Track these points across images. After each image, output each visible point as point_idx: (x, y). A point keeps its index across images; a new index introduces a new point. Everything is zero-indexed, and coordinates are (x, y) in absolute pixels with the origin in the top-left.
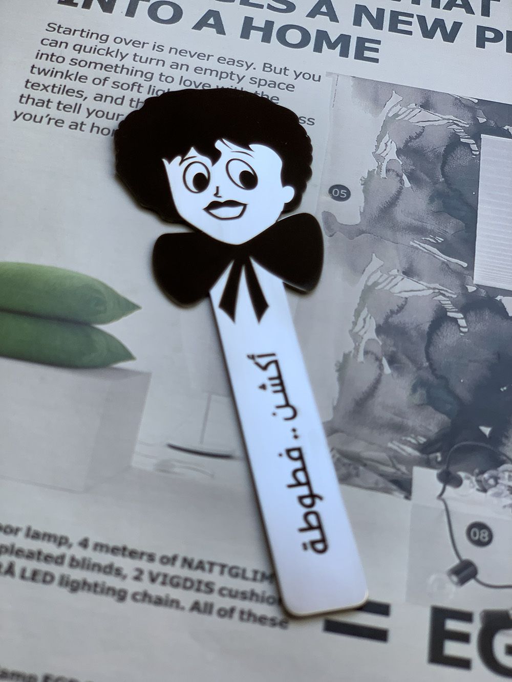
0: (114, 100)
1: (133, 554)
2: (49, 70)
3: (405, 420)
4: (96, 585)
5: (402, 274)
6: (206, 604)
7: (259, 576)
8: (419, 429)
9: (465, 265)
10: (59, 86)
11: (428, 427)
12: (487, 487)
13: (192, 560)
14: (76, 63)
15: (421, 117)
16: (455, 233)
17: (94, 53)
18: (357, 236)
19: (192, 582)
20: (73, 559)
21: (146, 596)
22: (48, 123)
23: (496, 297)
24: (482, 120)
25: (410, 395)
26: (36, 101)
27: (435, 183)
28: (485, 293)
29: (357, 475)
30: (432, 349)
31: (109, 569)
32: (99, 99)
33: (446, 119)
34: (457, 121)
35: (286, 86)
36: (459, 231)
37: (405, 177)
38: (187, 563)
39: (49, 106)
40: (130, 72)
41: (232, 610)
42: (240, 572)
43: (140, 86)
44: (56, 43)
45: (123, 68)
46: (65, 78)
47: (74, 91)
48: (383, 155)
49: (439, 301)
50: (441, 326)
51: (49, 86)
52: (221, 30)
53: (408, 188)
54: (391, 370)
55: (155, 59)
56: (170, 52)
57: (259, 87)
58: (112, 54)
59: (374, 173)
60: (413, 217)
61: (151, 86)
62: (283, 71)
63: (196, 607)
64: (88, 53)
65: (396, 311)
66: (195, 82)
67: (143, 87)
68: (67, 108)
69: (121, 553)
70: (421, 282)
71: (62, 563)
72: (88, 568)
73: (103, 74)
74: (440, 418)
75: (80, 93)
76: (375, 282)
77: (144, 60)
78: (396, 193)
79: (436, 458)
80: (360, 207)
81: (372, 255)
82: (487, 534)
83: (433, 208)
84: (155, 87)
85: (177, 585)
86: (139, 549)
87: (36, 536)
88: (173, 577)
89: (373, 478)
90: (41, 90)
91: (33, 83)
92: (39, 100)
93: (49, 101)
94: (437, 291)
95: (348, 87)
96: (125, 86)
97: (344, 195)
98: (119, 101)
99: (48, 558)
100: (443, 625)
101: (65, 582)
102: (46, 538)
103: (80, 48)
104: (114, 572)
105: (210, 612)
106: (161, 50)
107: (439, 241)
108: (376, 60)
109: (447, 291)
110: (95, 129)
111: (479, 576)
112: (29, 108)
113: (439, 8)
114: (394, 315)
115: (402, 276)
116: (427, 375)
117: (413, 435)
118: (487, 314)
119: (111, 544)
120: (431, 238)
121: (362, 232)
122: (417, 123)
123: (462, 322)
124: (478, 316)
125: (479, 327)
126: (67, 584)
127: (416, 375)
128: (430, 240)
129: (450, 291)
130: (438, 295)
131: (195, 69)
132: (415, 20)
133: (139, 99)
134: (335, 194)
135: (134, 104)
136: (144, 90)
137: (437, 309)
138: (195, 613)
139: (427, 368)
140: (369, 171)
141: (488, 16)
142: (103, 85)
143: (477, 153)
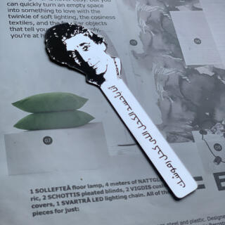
0: (44, 24)
1: (123, 183)
2: (16, 16)
4: (116, 196)
6: (151, 192)
10: (22, 22)
12: (214, 132)
14: (24, 11)
17: (29, 6)
19: (144, 187)
20: (106, 190)
22: (25, 37)
26: (17, 29)
31: (118, 190)
35: (100, 6)
38: (140, 181)
39: (22, 30)
41: (159, 192)
43: (51, 16)
44: (13, 4)
45: (42, 10)
46: (23, 18)
51: (18, 22)
55: (52, 4)
56: (56, 0)
57: (91, 8)
58: (35, 5)
61: (54, 15)
63: (148, 194)
64: (27, 6)
66: (69, 10)
68: (29, 29)
69: (119, 184)
71: (103, 193)
72: (112, 192)
75: (31, 23)
77: (48, 5)
82: (220, 147)
84: (56, 15)
85: (140, 189)
86: (124, 181)
87: (92, 187)
88: (138, 187)
90: (16, 24)
91: (12, 22)
96: (46, 17)
97: (135, 43)
98: (46, 23)
99: (98, 193)
100: (218, 178)
101: (107, 199)
102: (95, 186)
104: (120, 191)
105: (153, 194)
111: (222, 160)
112: (15, 32)
119: (115, 182)
131: (67, 5)
134: (132, 43)
135: (52, 23)
136: (53, 17)
138: (149, 196)
142: (38, 18)
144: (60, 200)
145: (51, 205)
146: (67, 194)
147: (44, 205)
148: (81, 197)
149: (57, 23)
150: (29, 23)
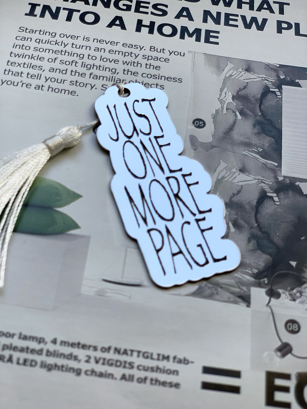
0: (61, 71)
1: (84, 347)
2: (21, 55)
3: (244, 259)
4: (63, 366)
5: (238, 171)
6: (130, 376)
7: (161, 357)
8: (253, 264)
9: (276, 164)
10: (27, 64)
11: (258, 263)
12: (295, 298)
13: (120, 349)
14: (37, 50)
15: (246, 76)
16: (269, 145)
17: (48, 43)
18: (211, 149)
19: (121, 363)
20: (48, 351)
21: (93, 372)
22: (22, 86)
23: (296, 183)
24: (282, 77)
25: (247, 244)
26: (14, 73)
27: (256, 116)
28: (289, 181)
29: (217, 294)
30: (258, 216)
31: (70, 357)
32: (52, 71)
33: (261, 77)
34: (267, 78)
35: (164, 59)
36: (271, 144)
37: (238, 113)
38: (117, 351)
39: (22, 76)
40: (71, 54)
41: (146, 379)
42: (150, 355)
43: (76, 62)
44: (24, 39)
45: (66, 52)
46: (31, 59)
47: (37, 66)
48: (224, 99)
49: (262, 187)
50: (264, 201)
51: (21, 64)
52: (123, 27)
53: (240, 119)
54: (234, 229)
55: (85, 46)
56: (93, 41)
57: (148, 60)
58: (58, 44)
59: (219, 110)
60: (244, 137)
61: (83, 62)
62: (162, 50)
63: (123, 377)
64: (44, 44)
65: (236, 194)
66: (109, 59)
67: (78, 63)
68: (33, 76)
69: (77, 346)
70: (250, 176)
71: (41, 354)
72: (57, 356)
73: (54, 56)
74: (265, 257)
75: (40, 68)
76: (223, 176)
77: (78, 47)
78: (233, 122)
79: (264, 281)
80: (212, 131)
81: (220, 160)
82: (296, 327)
83: (256, 130)
84: (85, 63)
85: (112, 365)
86: (88, 343)
87: (25, 338)
88: (109, 360)
89: (227, 295)
90: (18, 66)
91: (11, 62)
92: (16, 72)
93: (22, 73)
94: (260, 180)
95: (201, 60)
96: (67, 63)
97: (201, 125)
98: (64, 72)
99: (33, 351)
100: (273, 382)
101: (43, 365)
102: (31, 339)
103: (39, 41)
104: (73, 358)
105: (132, 380)
106: (88, 40)
107: (260, 151)
108: (217, 43)
109: (266, 180)
110: (50, 89)
111: (294, 352)
112: (10, 77)
113: (254, 10)
114: (235, 196)
115: (238, 172)
116: (256, 232)
117: (249, 268)
118: (291, 193)
119: (71, 341)
120: (255, 149)
121: (213, 147)
122: (244, 80)
123: (276, 199)
124: (286, 195)
125: (286, 202)
126: (45, 367)
127: (250, 232)
128: (255, 150)
129: (268, 180)
130: (261, 183)
131: (109, 51)
132: (239, 18)
133: (76, 71)
134: (196, 124)
135: (73, 73)
136: (79, 65)
137: (261, 191)
138: (123, 381)
139: (256, 227)
140: (216, 110)
141: (283, 14)
142: (54, 62)
143: (281, 97)
149: (82, 75)
150: (37, 67)
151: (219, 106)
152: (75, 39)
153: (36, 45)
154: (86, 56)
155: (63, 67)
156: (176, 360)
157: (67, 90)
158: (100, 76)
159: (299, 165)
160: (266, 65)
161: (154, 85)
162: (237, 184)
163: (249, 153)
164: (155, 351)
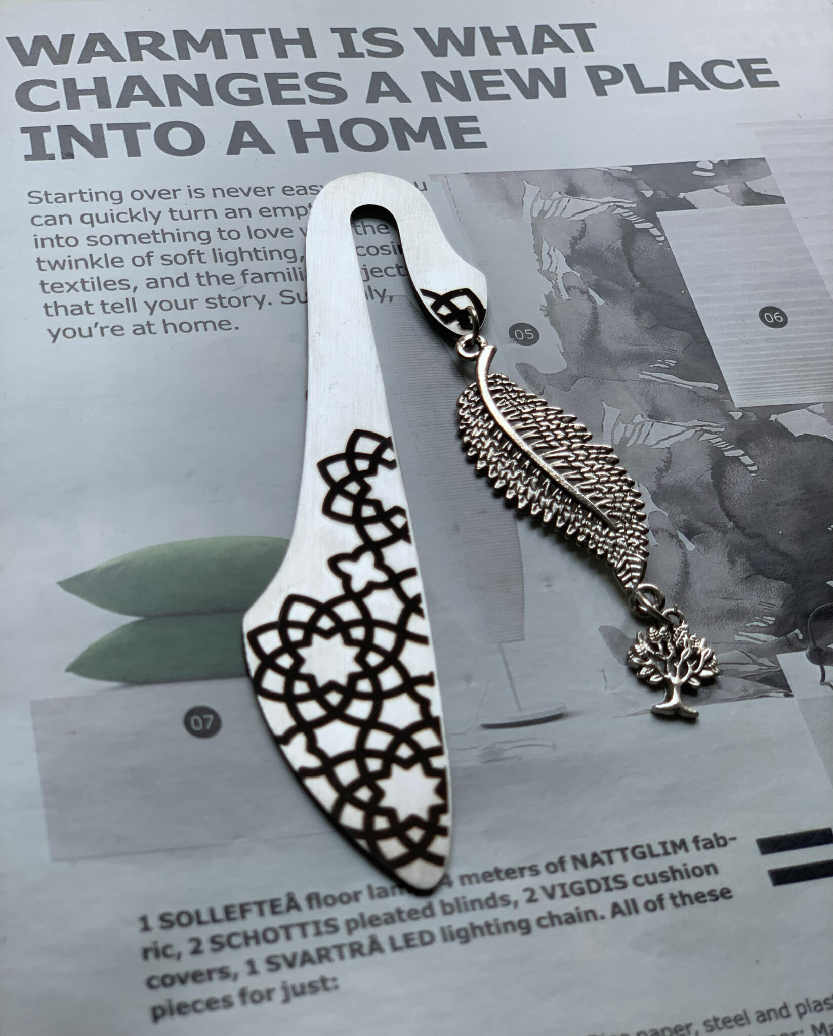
0: (175, 282)
1: (510, 873)
2: (64, 261)
3: (740, 602)
4: (488, 925)
5: (649, 419)
6: (627, 903)
7: (669, 848)
8: (761, 607)
9: (716, 387)
10: (90, 280)
11: (769, 602)
13: (583, 856)
14: (97, 243)
15: (573, 208)
16: (685, 349)
17: (113, 221)
18: (573, 385)
19: (597, 882)
20: (444, 905)
21: (553, 919)
22: (103, 335)
23: (770, 418)
24: (648, 193)
25: (731, 568)
26: (70, 309)
27: (632, 291)
28: (755, 416)
30: (727, 503)
31: (492, 901)
32: (154, 285)
33: (603, 204)
34: (620, 202)
36: (689, 345)
37: (592, 293)
38: (579, 861)
39: (91, 311)
40: (178, 237)
41: (660, 898)
42: (645, 849)
43: (199, 254)
44: (52, 220)
45: (164, 235)
46: (93, 267)
47: (114, 281)
48: (552, 269)
49: (707, 440)
50: (724, 471)
51: (76, 283)
52: (267, 149)
53: (602, 305)
54: (694, 544)
55: (201, 210)
56: (215, 196)
58: (138, 216)
59: (553, 297)
60: (627, 342)
61: (214, 250)
63: (616, 910)
64: (106, 223)
65: (664, 468)
66: (268, 230)
67: (204, 254)
68: (116, 307)
69: (495, 877)
70: (676, 423)
71: (433, 914)
72: (467, 910)
73: (141, 250)
74: (777, 586)
75: (124, 284)
76: (622, 438)
77: (186, 215)
78: (591, 316)
79: (796, 634)
80: (558, 345)
81: (602, 404)
83: (644, 323)
84: (219, 250)
85: (582, 893)
86: (515, 865)
88: (572, 885)
89: (738, 684)
90: (69, 291)
91: (50, 284)
92: (72, 306)
93: (87, 304)
94: (699, 429)
95: (465, 189)
96: (180, 259)
97: (531, 335)
98: (182, 282)
101: (449, 935)
103: (92, 220)
104: (500, 903)
105: (637, 911)
106: (201, 196)
107: (673, 365)
108: (483, 145)
109: (710, 426)
110: (170, 328)
112: (63, 321)
113: (526, 53)
114: (664, 474)
115: (649, 421)
116: (737, 537)
117: (757, 618)
118: (769, 441)
119: (480, 870)
120: (660, 363)
121: (575, 379)
122: (573, 216)
123: (746, 460)
124: (761, 447)
125: (768, 460)
126: (453, 939)
127: (725, 541)
128: (660, 365)
129: (714, 425)
130: (703, 434)
131: (261, 212)
132: (504, 77)
133: (207, 273)
134: (519, 337)
135: (204, 280)
136: (208, 257)
137: (710, 451)
138: (619, 917)
139: (734, 529)
140: (545, 295)
141: (592, 50)
142: (150, 264)
143: (662, 238)
144: (260, 952)
145: (224, 973)
146: (287, 928)
147: (196, 977)
148: (342, 937)
149: (225, 279)
150: (115, 284)
151: (548, 287)
152: (170, 198)
153: (88, 230)
154: (214, 235)
155: (174, 271)
156: (701, 844)
157: (207, 322)
158: (266, 274)
159: (761, 379)
160: (605, 172)
161: (393, 268)
162: (656, 446)
163: (653, 374)
164: (653, 838)
